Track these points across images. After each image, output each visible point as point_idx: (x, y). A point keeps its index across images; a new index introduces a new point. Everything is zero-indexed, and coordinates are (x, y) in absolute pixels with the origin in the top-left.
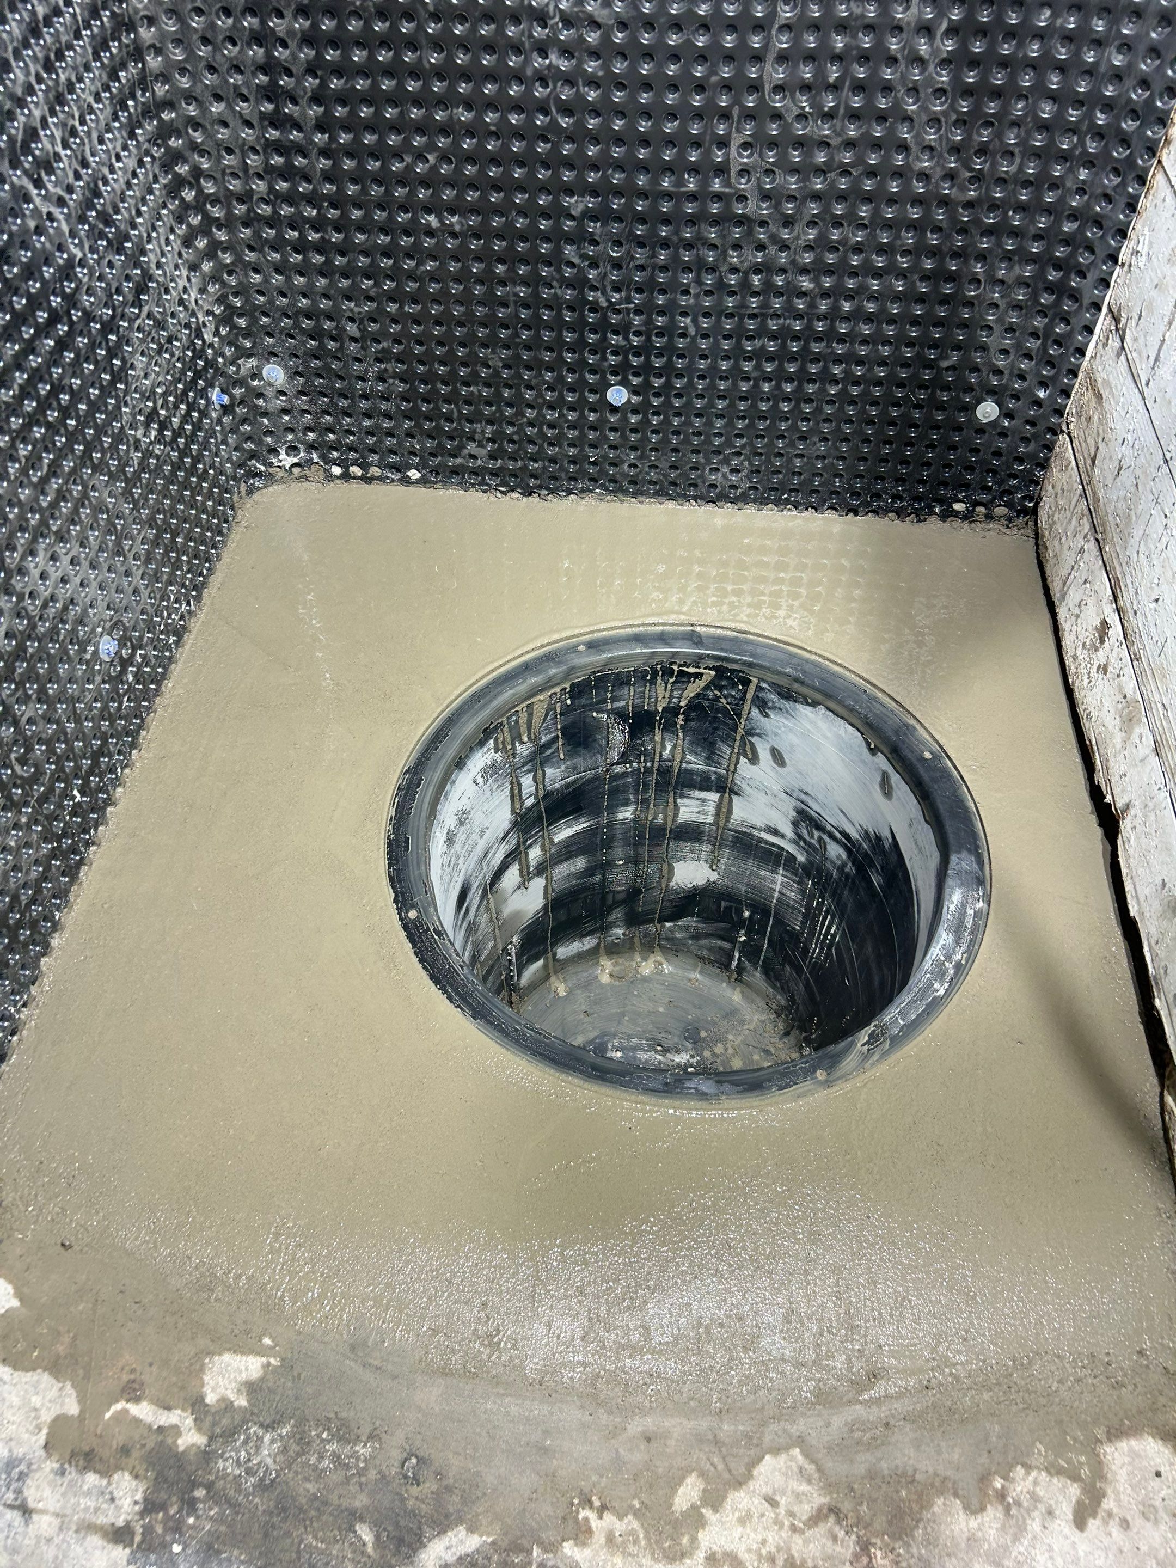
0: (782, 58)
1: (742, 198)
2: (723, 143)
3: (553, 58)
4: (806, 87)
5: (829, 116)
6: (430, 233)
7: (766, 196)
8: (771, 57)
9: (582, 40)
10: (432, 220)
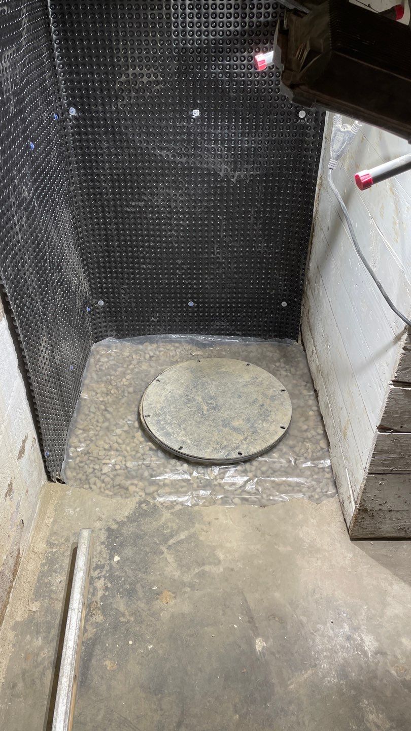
0: (224, 230)
1: (218, 258)
2: (213, 247)
3: (173, 232)
4: (231, 236)
5: (237, 241)
6: (143, 269)
7: (223, 257)
8: (221, 231)
9: (179, 229)
10: (144, 266)
